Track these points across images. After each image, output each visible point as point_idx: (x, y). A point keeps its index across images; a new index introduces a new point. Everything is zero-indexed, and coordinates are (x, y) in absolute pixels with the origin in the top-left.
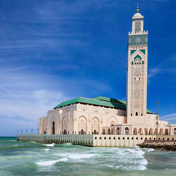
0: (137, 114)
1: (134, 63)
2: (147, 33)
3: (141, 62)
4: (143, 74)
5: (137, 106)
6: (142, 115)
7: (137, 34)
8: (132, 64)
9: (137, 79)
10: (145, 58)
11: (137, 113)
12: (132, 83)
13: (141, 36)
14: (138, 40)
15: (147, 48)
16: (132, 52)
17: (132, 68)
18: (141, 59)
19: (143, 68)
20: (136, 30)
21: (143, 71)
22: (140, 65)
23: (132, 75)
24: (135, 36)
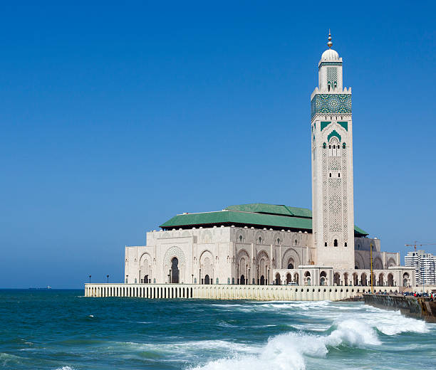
0: (336, 244)
1: (327, 145)
2: (350, 92)
3: (341, 145)
4: (345, 168)
5: (336, 228)
6: (346, 245)
7: (332, 92)
8: (324, 147)
9: (335, 175)
10: (347, 136)
11: (336, 241)
12: (325, 182)
13: (339, 97)
14: (334, 104)
15: (350, 118)
16: (324, 125)
17: (325, 155)
18: (340, 139)
19: (344, 155)
20: (329, 82)
21: (344, 162)
22: (339, 151)
23: (324, 168)
24: (329, 97)
